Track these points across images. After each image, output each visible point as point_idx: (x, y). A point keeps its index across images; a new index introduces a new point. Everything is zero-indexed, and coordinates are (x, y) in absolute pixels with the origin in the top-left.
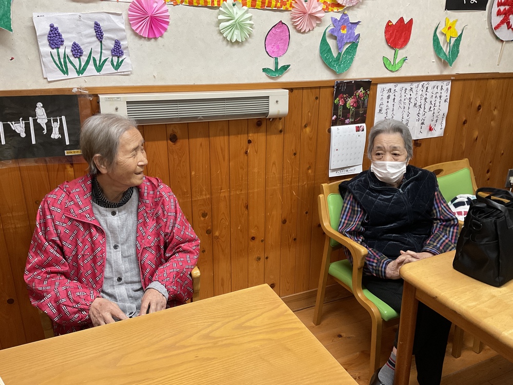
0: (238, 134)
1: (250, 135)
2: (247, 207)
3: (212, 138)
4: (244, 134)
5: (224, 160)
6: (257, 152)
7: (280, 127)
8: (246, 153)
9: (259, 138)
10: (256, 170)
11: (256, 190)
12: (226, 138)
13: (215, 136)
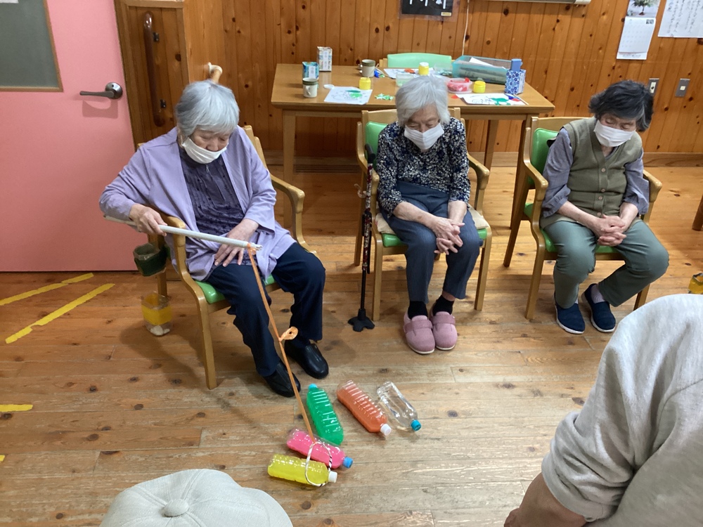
0: (551, 14)
1: (560, 16)
2: (546, 72)
3: (532, 15)
4: (555, 14)
6: (562, 29)
7: (583, 13)
8: (554, 29)
9: (566, 19)
10: (558, 44)
11: (556, 59)
12: (542, 16)
13: (535, 13)
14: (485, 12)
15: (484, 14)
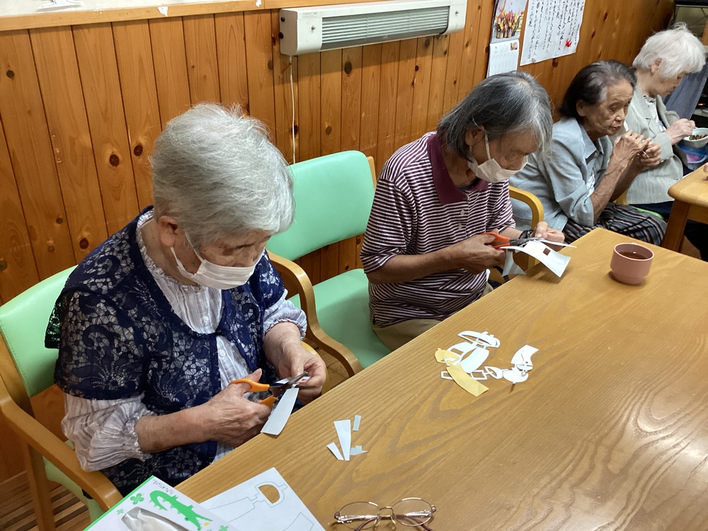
1: (418, 59)
4: (413, 58)
5: (392, 94)
6: (422, 82)
7: (445, 48)
8: (413, 84)
9: (426, 61)
10: (420, 107)
12: (396, 63)
13: (387, 62)
14: (316, 74)
15: (316, 78)
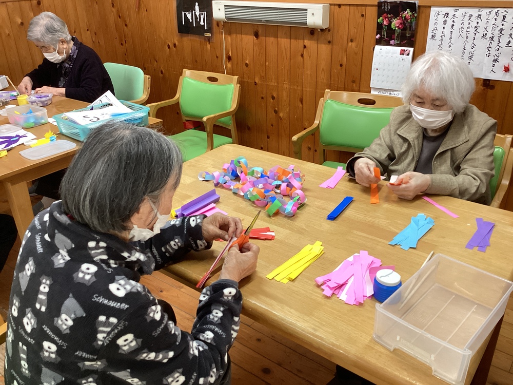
1: (306, 41)
3: (279, 39)
5: (287, 59)
6: (310, 57)
8: (302, 56)
9: (312, 45)
10: (309, 72)
12: (288, 40)
13: (282, 37)
14: (239, 34)
